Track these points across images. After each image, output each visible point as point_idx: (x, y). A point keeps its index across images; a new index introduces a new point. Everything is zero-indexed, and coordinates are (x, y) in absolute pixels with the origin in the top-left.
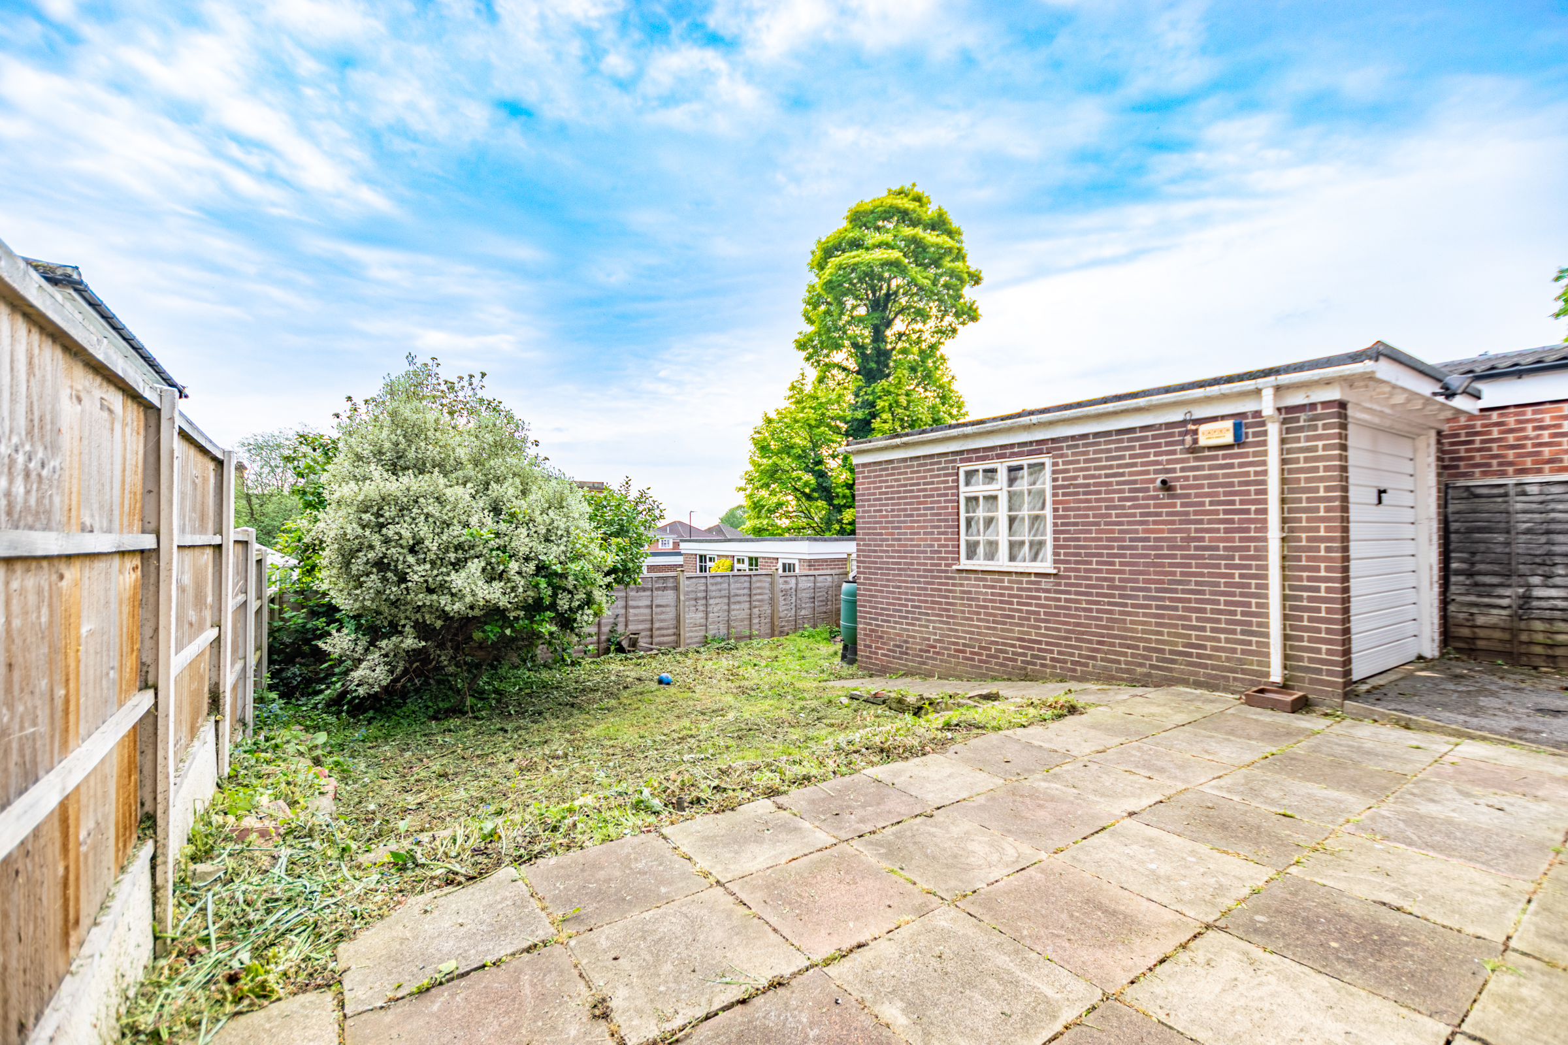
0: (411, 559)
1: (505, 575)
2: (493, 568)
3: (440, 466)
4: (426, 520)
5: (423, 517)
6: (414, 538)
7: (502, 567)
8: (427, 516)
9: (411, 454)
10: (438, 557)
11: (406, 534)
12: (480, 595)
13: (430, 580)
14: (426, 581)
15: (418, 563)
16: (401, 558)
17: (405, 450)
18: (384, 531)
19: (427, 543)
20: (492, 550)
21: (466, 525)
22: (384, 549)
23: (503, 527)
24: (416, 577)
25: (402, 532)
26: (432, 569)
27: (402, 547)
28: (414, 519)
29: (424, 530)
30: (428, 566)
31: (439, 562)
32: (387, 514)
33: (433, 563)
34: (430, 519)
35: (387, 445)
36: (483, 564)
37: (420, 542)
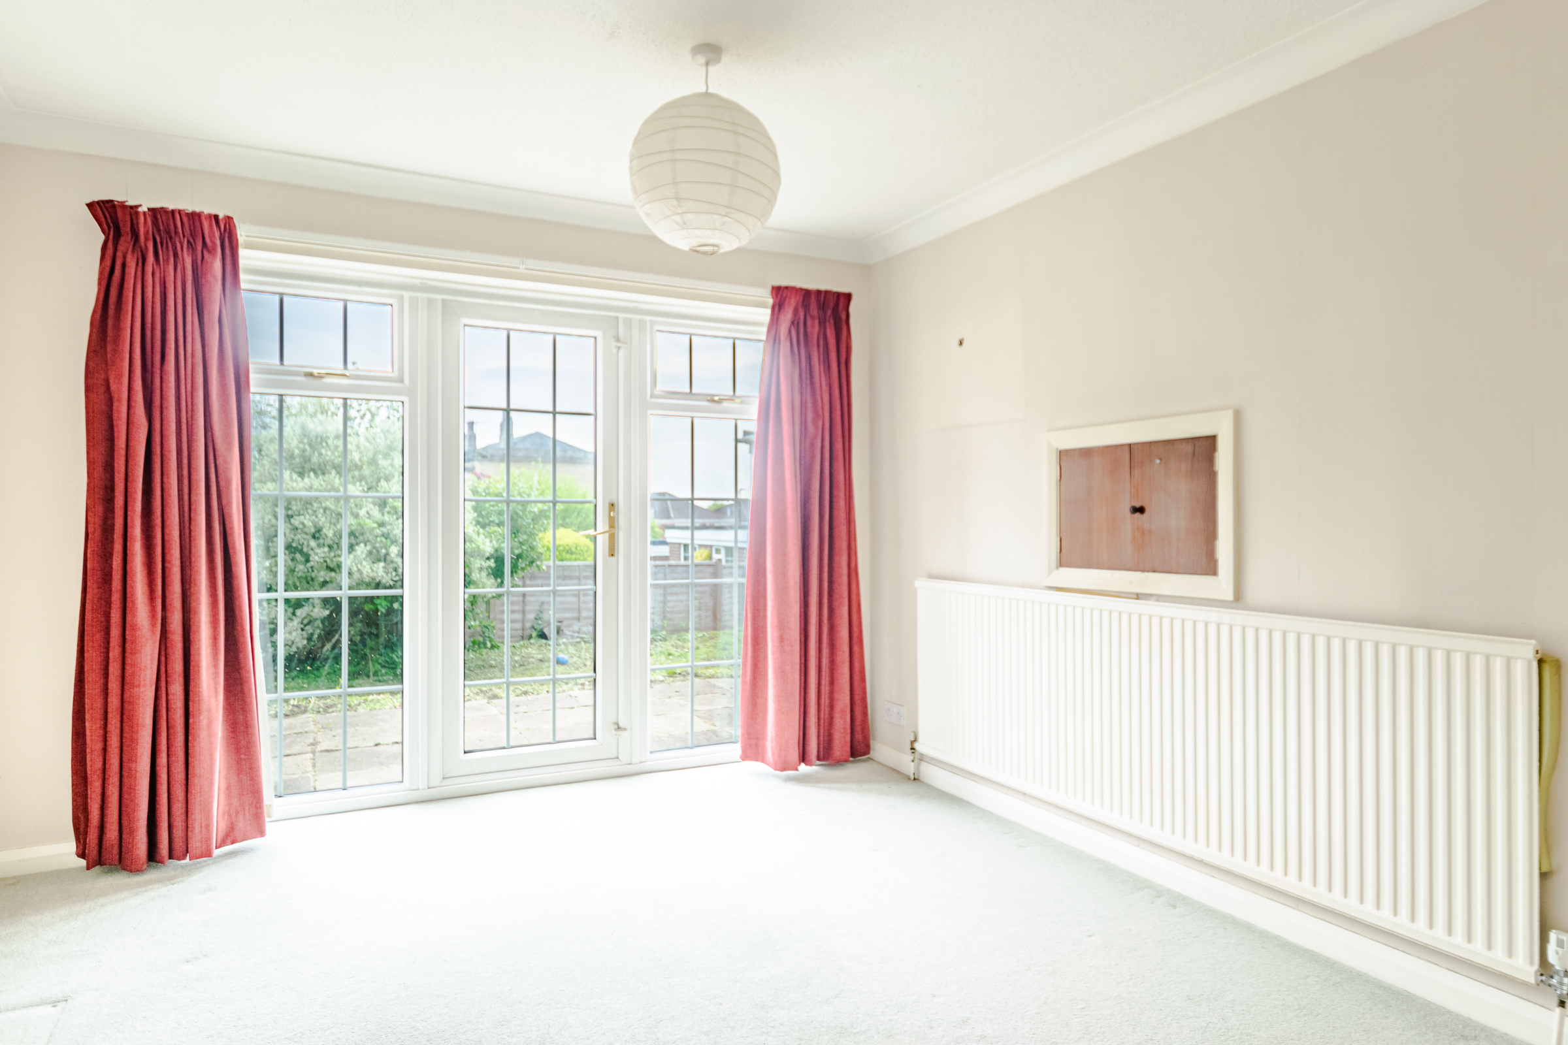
0: (313, 543)
1: (388, 557)
2: (378, 551)
3: (338, 469)
4: (325, 512)
5: (321, 511)
6: (315, 527)
7: (384, 551)
8: (325, 509)
9: (315, 459)
10: (334, 543)
11: (309, 523)
12: (365, 573)
13: (328, 560)
14: (325, 561)
15: (319, 546)
16: (305, 543)
17: (310, 456)
18: (292, 520)
19: (324, 530)
20: (377, 537)
21: (356, 516)
22: (292, 536)
23: (387, 518)
24: (316, 558)
25: (306, 522)
26: (329, 552)
27: (306, 534)
28: (315, 511)
29: (322, 520)
30: (326, 549)
31: (335, 546)
32: (294, 508)
33: (330, 547)
34: (328, 512)
35: (297, 452)
36: (368, 548)
37: (319, 531)
